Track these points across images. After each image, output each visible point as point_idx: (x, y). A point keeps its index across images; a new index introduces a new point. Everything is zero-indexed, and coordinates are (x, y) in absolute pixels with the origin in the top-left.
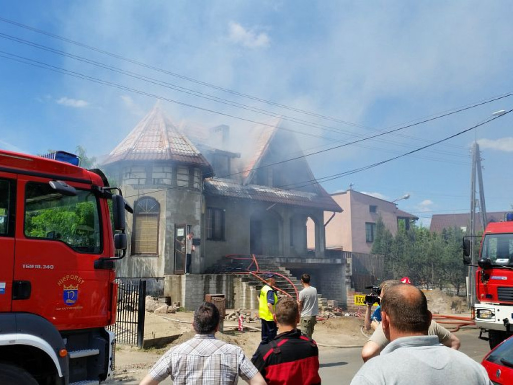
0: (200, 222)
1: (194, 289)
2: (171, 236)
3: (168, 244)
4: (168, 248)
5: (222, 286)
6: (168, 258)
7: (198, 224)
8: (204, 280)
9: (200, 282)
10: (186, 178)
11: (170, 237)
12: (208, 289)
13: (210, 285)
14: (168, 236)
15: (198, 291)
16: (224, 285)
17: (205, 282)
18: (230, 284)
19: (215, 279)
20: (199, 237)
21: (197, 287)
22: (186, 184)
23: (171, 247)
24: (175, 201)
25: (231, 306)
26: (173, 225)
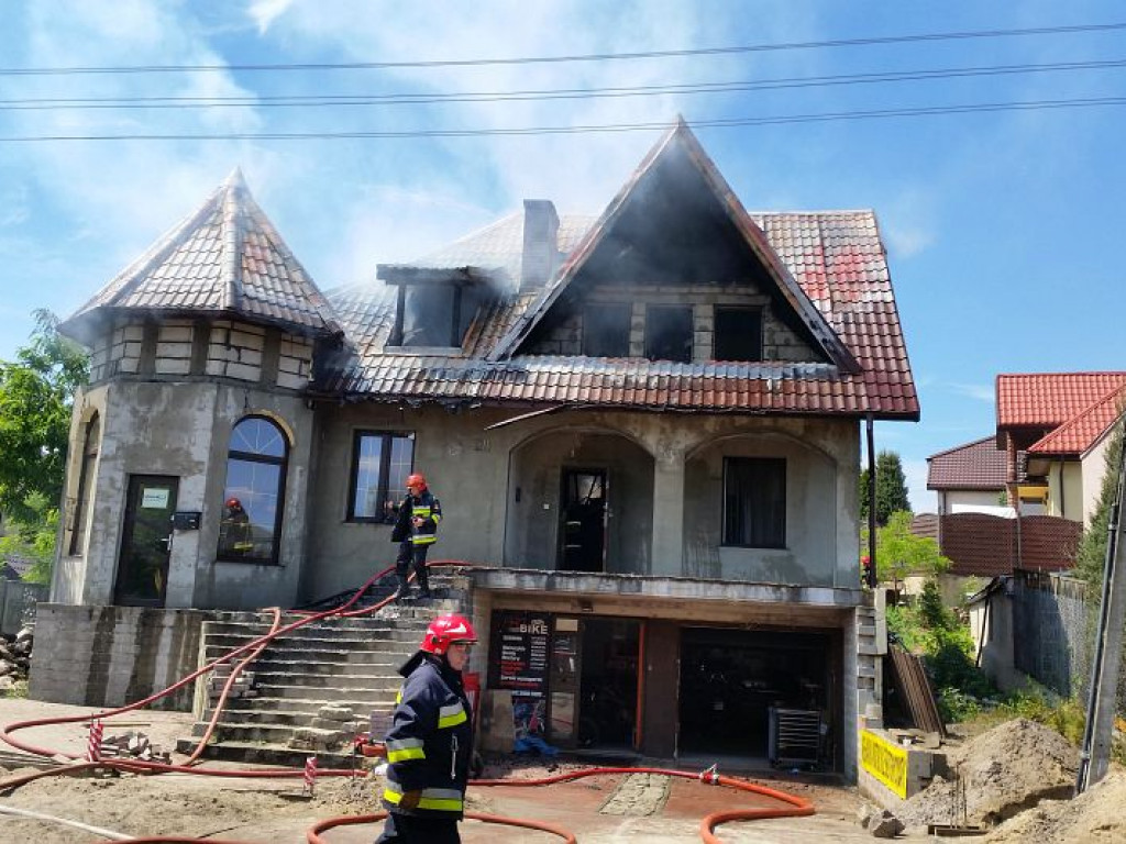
0: (206, 467)
1: (60, 644)
2: (109, 505)
3: (100, 526)
4: (100, 537)
5: (157, 644)
6: (97, 563)
7: (201, 471)
8: (95, 621)
9: (82, 625)
10: (184, 350)
11: (108, 510)
12: (107, 649)
13: (116, 637)
14: (102, 505)
15: (71, 650)
16: (166, 639)
17: (98, 627)
18: (189, 639)
19: (135, 621)
20: (198, 506)
21: (71, 638)
22: (183, 367)
23: (107, 533)
24: (134, 412)
25: (185, 701)
26: (120, 478)
